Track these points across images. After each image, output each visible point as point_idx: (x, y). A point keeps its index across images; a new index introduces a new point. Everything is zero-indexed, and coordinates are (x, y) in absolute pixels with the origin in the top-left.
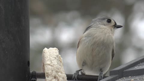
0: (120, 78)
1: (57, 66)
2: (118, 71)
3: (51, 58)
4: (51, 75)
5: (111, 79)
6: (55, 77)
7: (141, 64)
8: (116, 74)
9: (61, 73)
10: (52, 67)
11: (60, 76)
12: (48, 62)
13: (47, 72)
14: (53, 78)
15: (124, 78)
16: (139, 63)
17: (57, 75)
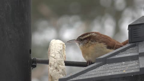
0: (104, 64)
1: (59, 59)
2: (103, 59)
3: (56, 51)
4: (53, 66)
5: (96, 65)
6: (56, 68)
7: (121, 53)
8: (101, 61)
9: (62, 65)
10: (55, 60)
11: (60, 68)
12: (53, 55)
13: (51, 63)
14: (55, 68)
15: (107, 64)
16: (120, 53)
17: (58, 67)
